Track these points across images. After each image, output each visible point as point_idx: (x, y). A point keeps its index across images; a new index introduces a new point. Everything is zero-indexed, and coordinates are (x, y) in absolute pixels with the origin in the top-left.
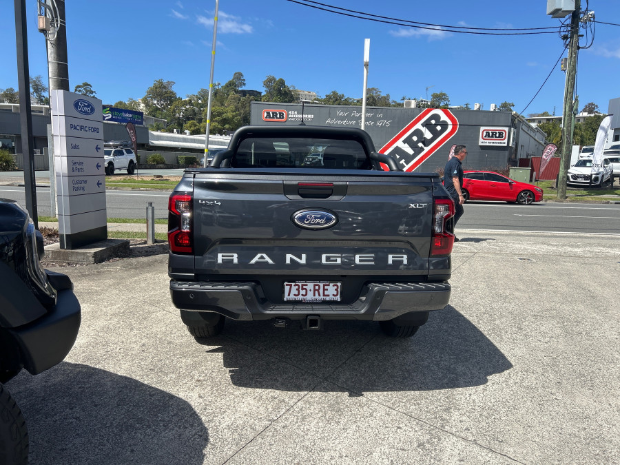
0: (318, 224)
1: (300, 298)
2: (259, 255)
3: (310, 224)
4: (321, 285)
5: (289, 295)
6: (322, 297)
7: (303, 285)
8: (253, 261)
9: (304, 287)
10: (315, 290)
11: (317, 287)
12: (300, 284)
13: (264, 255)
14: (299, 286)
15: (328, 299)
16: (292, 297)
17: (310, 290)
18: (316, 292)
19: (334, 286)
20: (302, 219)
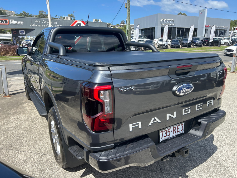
0: (187, 91)
1: (167, 137)
2: (153, 119)
3: (183, 93)
4: (176, 127)
5: (162, 138)
6: (177, 133)
7: (168, 130)
8: (150, 124)
9: (169, 130)
10: (174, 130)
11: (174, 129)
12: (167, 130)
13: (156, 118)
14: (166, 130)
15: (179, 133)
16: (164, 138)
17: (172, 132)
18: (174, 131)
19: (181, 125)
20: (180, 90)
